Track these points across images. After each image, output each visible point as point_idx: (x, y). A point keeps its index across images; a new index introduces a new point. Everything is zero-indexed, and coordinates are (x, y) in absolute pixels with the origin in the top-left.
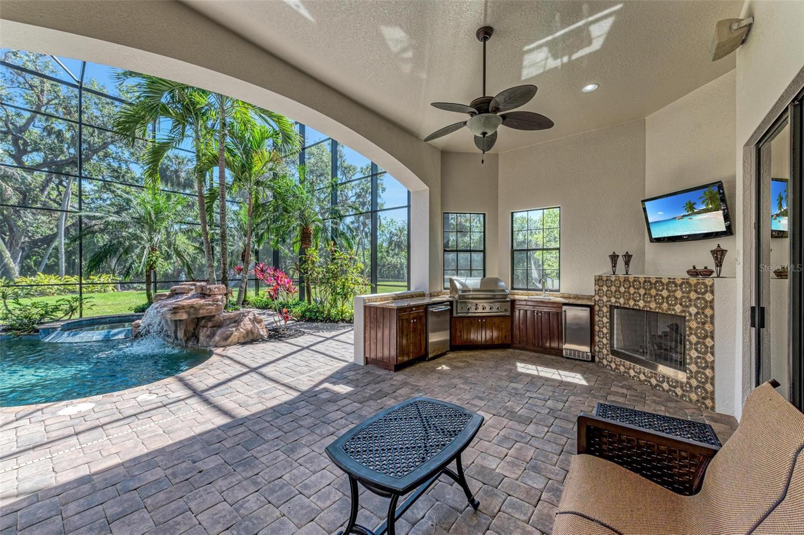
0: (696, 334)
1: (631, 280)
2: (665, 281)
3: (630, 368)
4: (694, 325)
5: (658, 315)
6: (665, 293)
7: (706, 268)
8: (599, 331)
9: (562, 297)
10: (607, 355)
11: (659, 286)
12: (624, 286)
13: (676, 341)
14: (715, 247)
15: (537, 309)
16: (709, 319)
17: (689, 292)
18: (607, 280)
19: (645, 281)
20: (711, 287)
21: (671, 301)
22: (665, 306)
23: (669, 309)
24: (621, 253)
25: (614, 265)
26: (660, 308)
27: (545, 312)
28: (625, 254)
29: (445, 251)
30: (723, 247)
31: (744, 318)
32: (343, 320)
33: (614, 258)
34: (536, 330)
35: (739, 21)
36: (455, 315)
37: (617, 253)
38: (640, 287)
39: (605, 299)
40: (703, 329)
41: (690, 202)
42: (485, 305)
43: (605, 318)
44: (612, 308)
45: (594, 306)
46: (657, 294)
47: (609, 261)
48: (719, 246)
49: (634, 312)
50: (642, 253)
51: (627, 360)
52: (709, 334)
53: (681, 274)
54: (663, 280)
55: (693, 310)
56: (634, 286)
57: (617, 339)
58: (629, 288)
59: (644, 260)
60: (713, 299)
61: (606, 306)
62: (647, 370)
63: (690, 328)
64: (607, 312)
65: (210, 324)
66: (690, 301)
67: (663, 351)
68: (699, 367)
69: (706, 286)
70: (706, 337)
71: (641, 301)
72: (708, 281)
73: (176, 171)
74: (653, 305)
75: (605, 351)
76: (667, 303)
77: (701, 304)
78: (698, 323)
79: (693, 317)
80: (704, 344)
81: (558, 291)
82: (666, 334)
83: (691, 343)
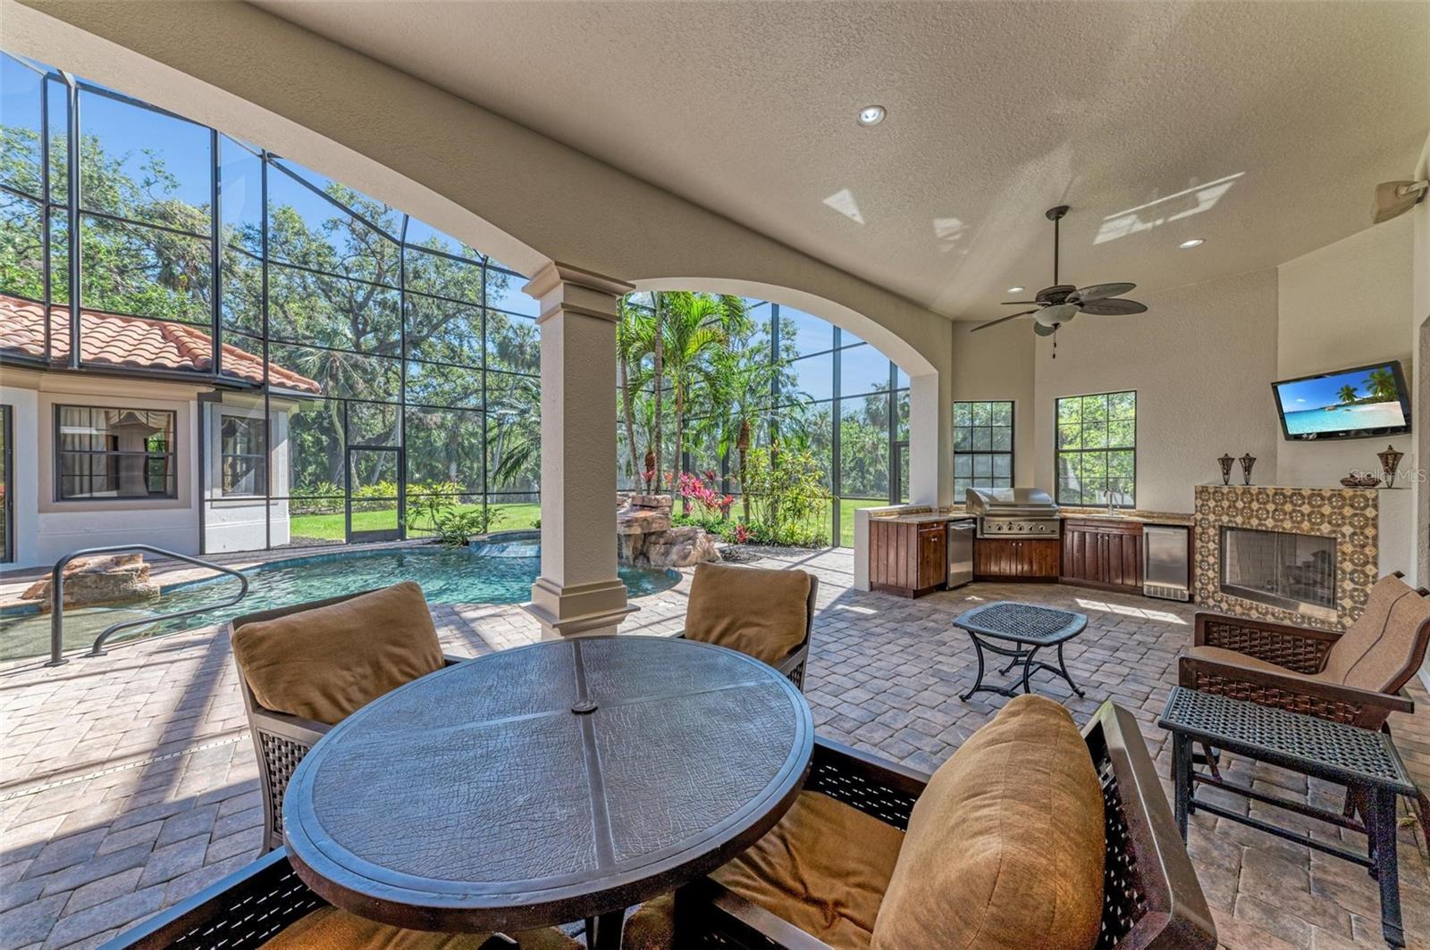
0: (1351, 561)
1: (1254, 492)
2: (1306, 493)
3: (1251, 608)
4: (1348, 548)
5: (1298, 537)
6: (1306, 509)
7: (1369, 476)
8: (1202, 561)
9: (1139, 516)
10: (1214, 592)
11: (1297, 500)
12: (1242, 500)
13: (1323, 573)
14: (1385, 449)
15: (1101, 531)
16: (1370, 541)
17: (1342, 507)
18: (1216, 492)
19: (1276, 494)
20: (1373, 500)
21: (1316, 518)
22: (1306, 525)
23: (1312, 529)
24: (1237, 454)
25: (1227, 473)
26: (1298, 528)
27: (1115, 536)
28: (1244, 456)
29: (956, 453)
30: (1396, 449)
31: (1420, 538)
32: (796, 544)
33: (1226, 462)
34: (1100, 559)
35: (1409, 184)
36: (979, 536)
37: (1230, 456)
38: (1268, 502)
39: (1212, 517)
40: (1362, 553)
41: (1347, 388)
42: (1023, 524)
43: (1211, 543)
44: (1222, 530)
45: (1194, 527)
46: (1294, 511)
47: (1219, 467)
48: (1390, 448)
49: (1259, 536)
50: (1273, 455)
51: (1246, 598)
52: (1371, 560)
53: (1330, 483)
54: (1303, 492)
55: (1348, 530)
56: (1258, 500)
57: (1231, 572)
58: (1250, 502)
59: (1276, 465)
60: (1377, 516)
61: (1214, 527)
62: (1277, 609)
63: (1344, 553)
64: (1215, 535)
65: (662, 541)
66: (1344, 518)
67: (1303, 586)
68: (1355, 602)
69: (1367, 499)
70: (1367, 563)
71: (1270, 520)
72: (1370, 493)
73: (521, 346)
74: (1288, 525)
75: (1211, 588)
76: (1310, 521)
77: (1359, 521)
78: (1355, 546)
79: (1347, 539)
80: (1363, 572)
81: (1134, 507)
82: (1307, 566)
83: (1344, 572)
